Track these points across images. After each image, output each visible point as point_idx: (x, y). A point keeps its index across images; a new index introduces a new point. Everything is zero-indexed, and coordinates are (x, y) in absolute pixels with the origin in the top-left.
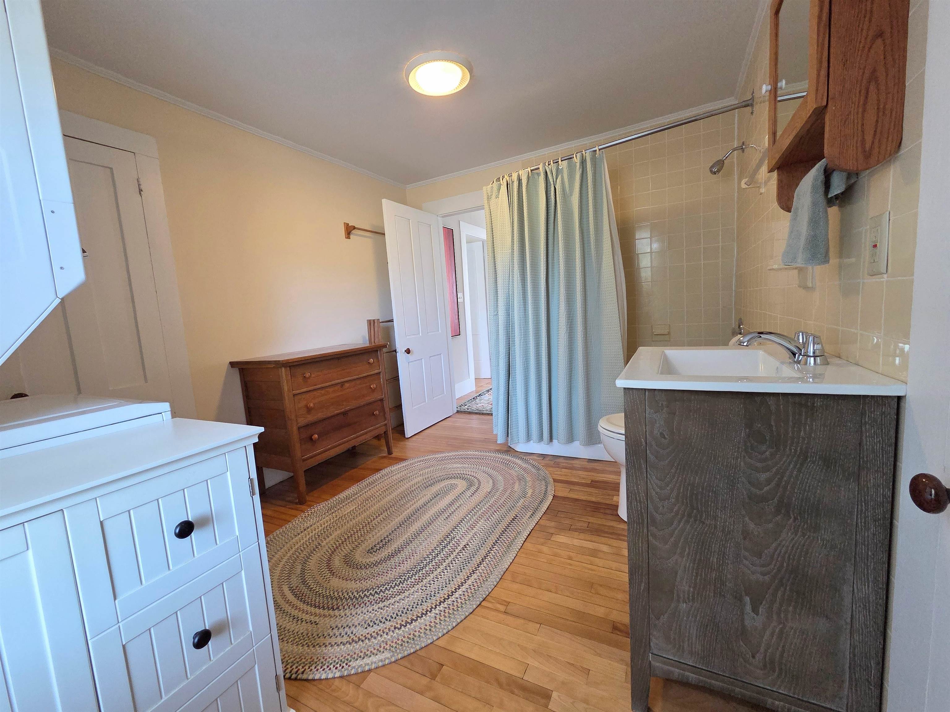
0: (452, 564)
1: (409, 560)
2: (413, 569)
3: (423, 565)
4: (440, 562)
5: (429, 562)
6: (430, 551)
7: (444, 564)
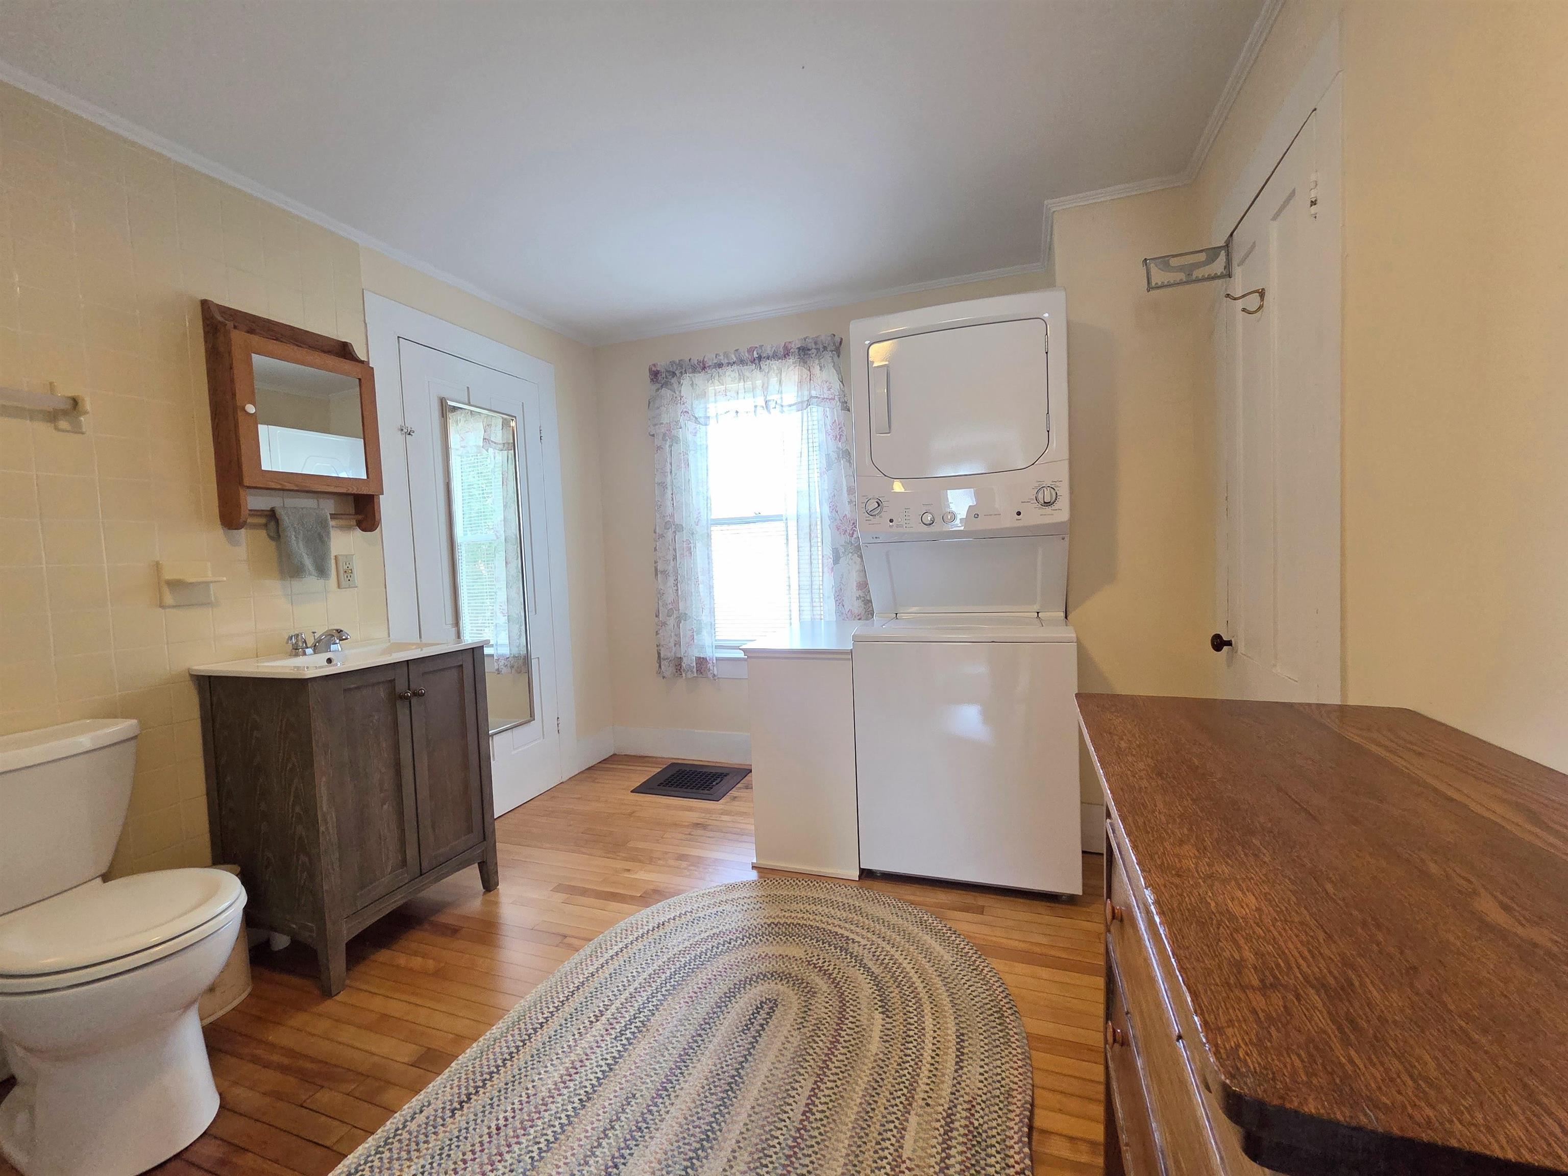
0: (624, 986)
1: (696, 990)
2: (686, 975)
3: (670, 982)
4: (644, 987)
5: (662, 987)
6: (661, 1008)
7: (636, 984)
